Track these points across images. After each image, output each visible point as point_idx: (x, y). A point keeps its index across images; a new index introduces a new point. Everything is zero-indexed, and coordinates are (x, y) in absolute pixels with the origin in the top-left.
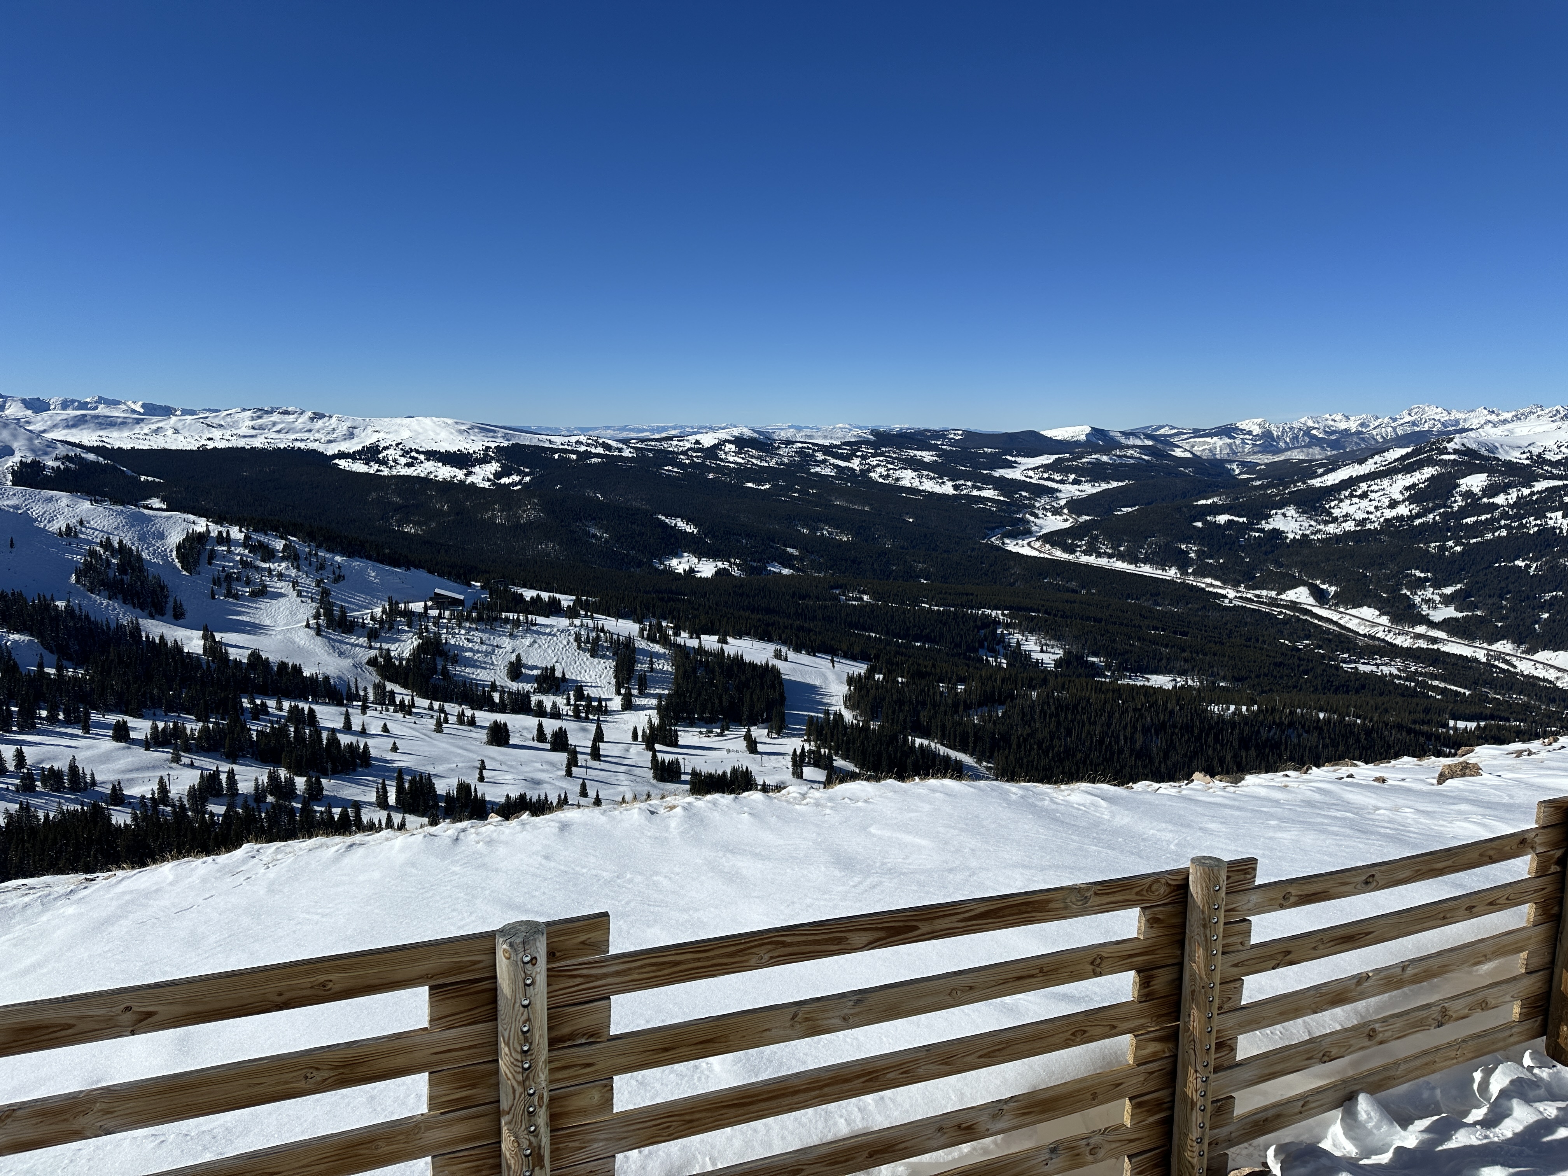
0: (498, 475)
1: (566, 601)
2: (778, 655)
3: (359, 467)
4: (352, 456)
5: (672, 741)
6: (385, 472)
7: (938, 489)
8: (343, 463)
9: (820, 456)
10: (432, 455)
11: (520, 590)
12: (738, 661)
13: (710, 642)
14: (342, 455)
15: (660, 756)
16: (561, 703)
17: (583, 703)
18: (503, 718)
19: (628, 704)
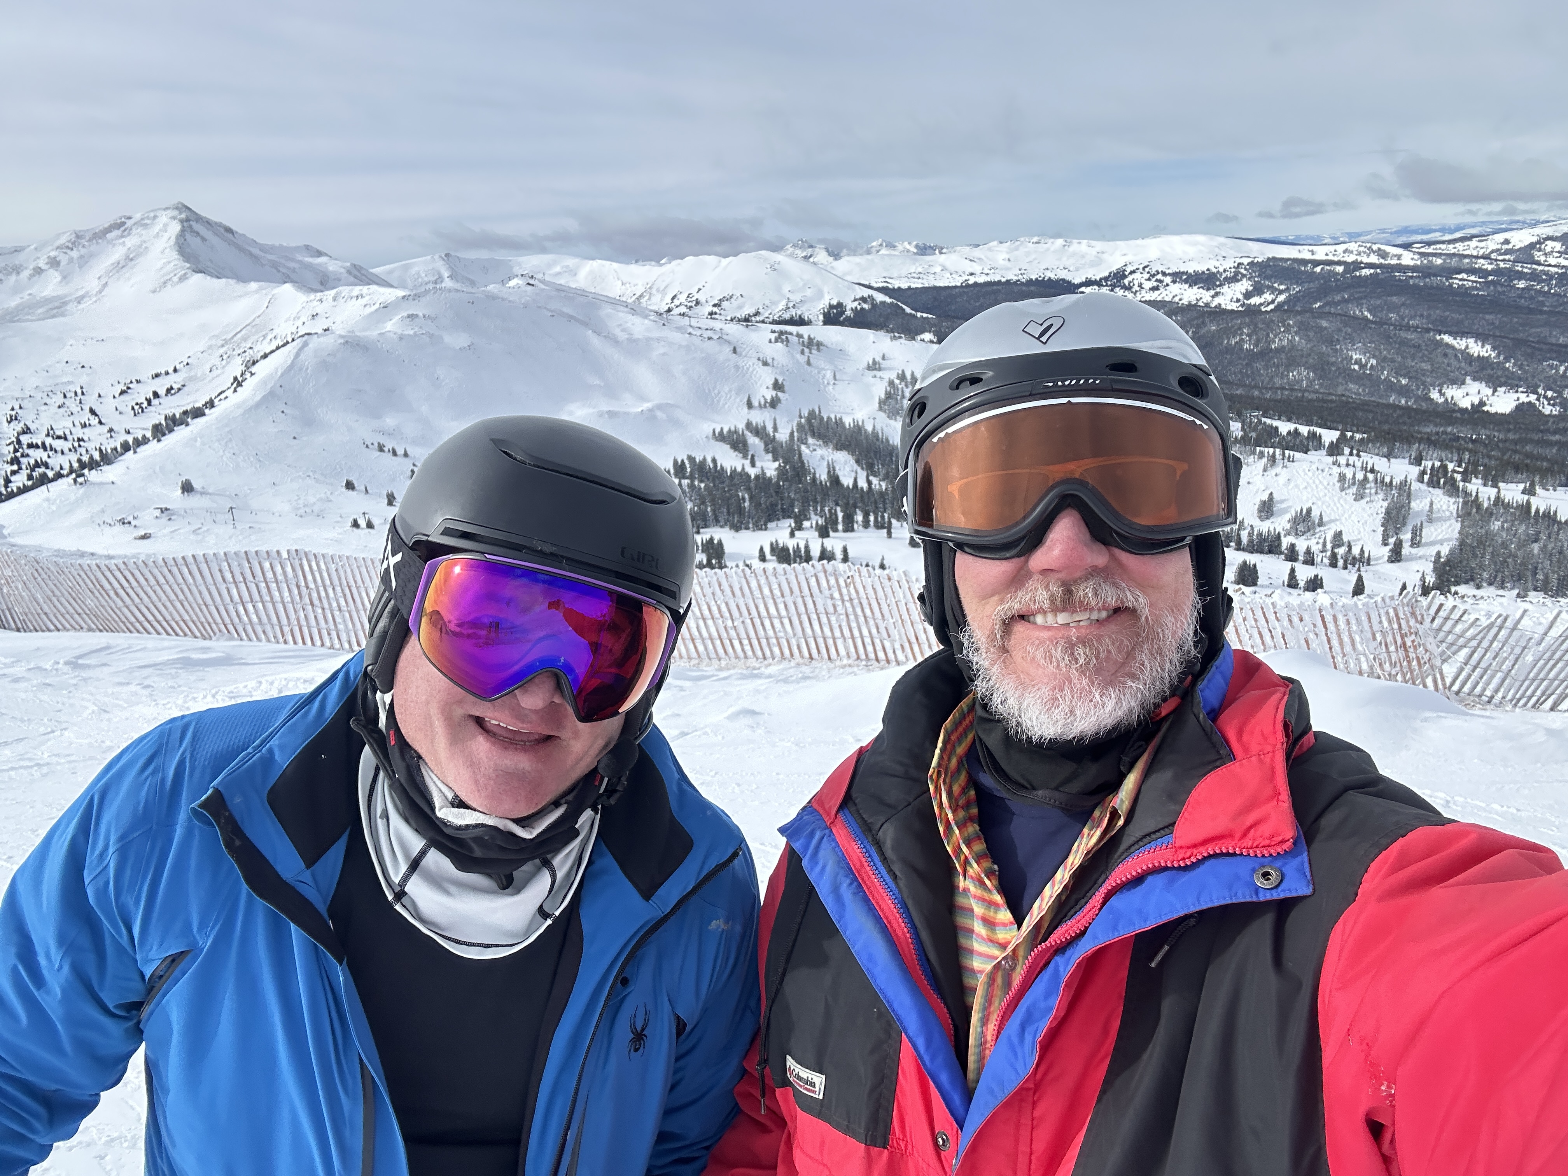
0: (1248, 295)
1: (1329, 436)
4: (1099, 283)
10: (1177, 277)
12: (1550, 519)
13: (1513, 493)
14: (1089, 282)
16: (1316, 549)
17: (1341, 551)
18: (1253, 559)
19: (1395, 557)
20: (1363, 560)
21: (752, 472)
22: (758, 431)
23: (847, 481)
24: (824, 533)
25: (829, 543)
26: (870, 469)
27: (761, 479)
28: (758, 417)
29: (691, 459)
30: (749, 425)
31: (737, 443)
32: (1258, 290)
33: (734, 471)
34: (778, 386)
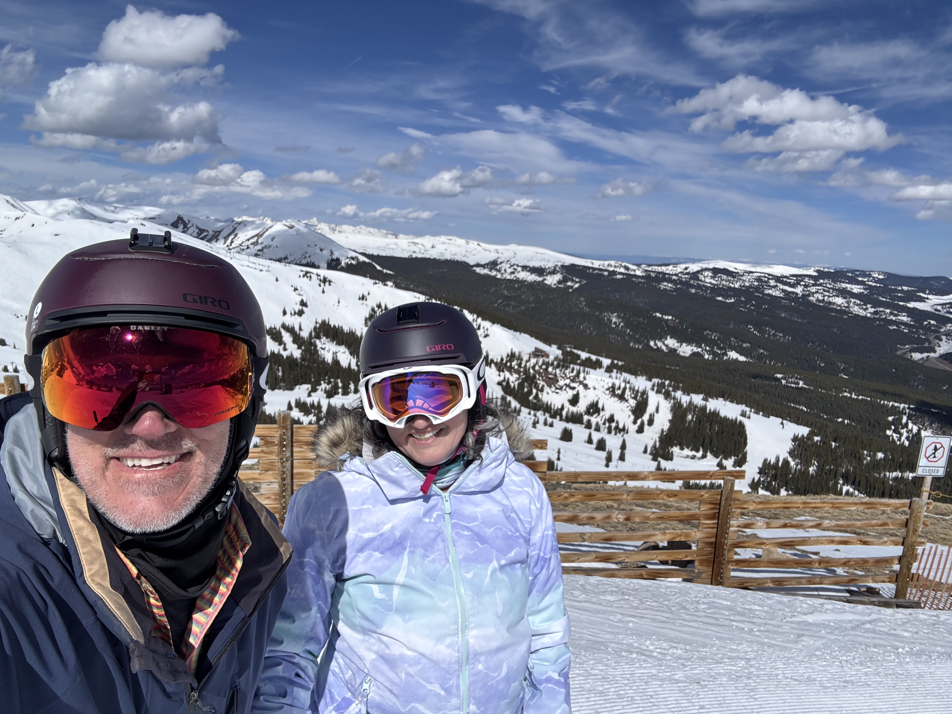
0: (560, 282)
2: (743, 414)
4: (483, 266)
6: (499, 276)
7: (862, 313)
8: (478, 270)
9: (773, 283)
10: (524, 268)
12: (715, 414)
13: (698, 399)
19: (640, 430)
20: (624, 430)
21: (285, 354)
22: (290, 330)
23: (344, 364)
25: (333, 401)
28: (289, 321)
30: (284, 325)
31: (275, 335)
34: (303, 304)
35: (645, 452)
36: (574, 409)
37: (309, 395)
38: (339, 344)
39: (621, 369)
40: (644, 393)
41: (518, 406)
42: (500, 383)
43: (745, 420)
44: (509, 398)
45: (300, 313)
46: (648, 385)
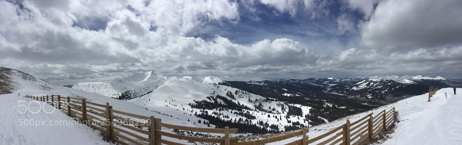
0: (264, 84)
1: (275, 99)
2: (301, 106)
3: (249, 83)
4: (248, 82)
5: (289, 118)
6: (252, 84)
7: (316, 85)
8: (247, 83)
9: (302, 81)
10: (256, 82)
11: (269, 98)
12: (296, 107)
13: (293, 105)
14: (247, 82)
15: (288, 120)
16: (275, 113)
17: (278, 113)
18: (269, 114)
19: (283, 113)
20: (280, 113)
21: (211, 102)
22: (212, 97)
23: (222, 104)
24: (220, 111)
25: (221, 112)
26: (225, 103)
27: (212, 103)
28: (212, 95)
29: (204, 100)
30: (211, 96)
31: (209, 98)
32: (265, 84)
33: (209, 102)
34: (214, 92)
35: (285, 117)
36: (270, 110)
37: (216, 111)
38: (221, 99)
39: (278, 100)
40: (283, 105)
41: (259, 110)
42: (254, 106)
43: (301, 107)
44: (257, 109)
45: (214, 94)
46: (283, 103)
